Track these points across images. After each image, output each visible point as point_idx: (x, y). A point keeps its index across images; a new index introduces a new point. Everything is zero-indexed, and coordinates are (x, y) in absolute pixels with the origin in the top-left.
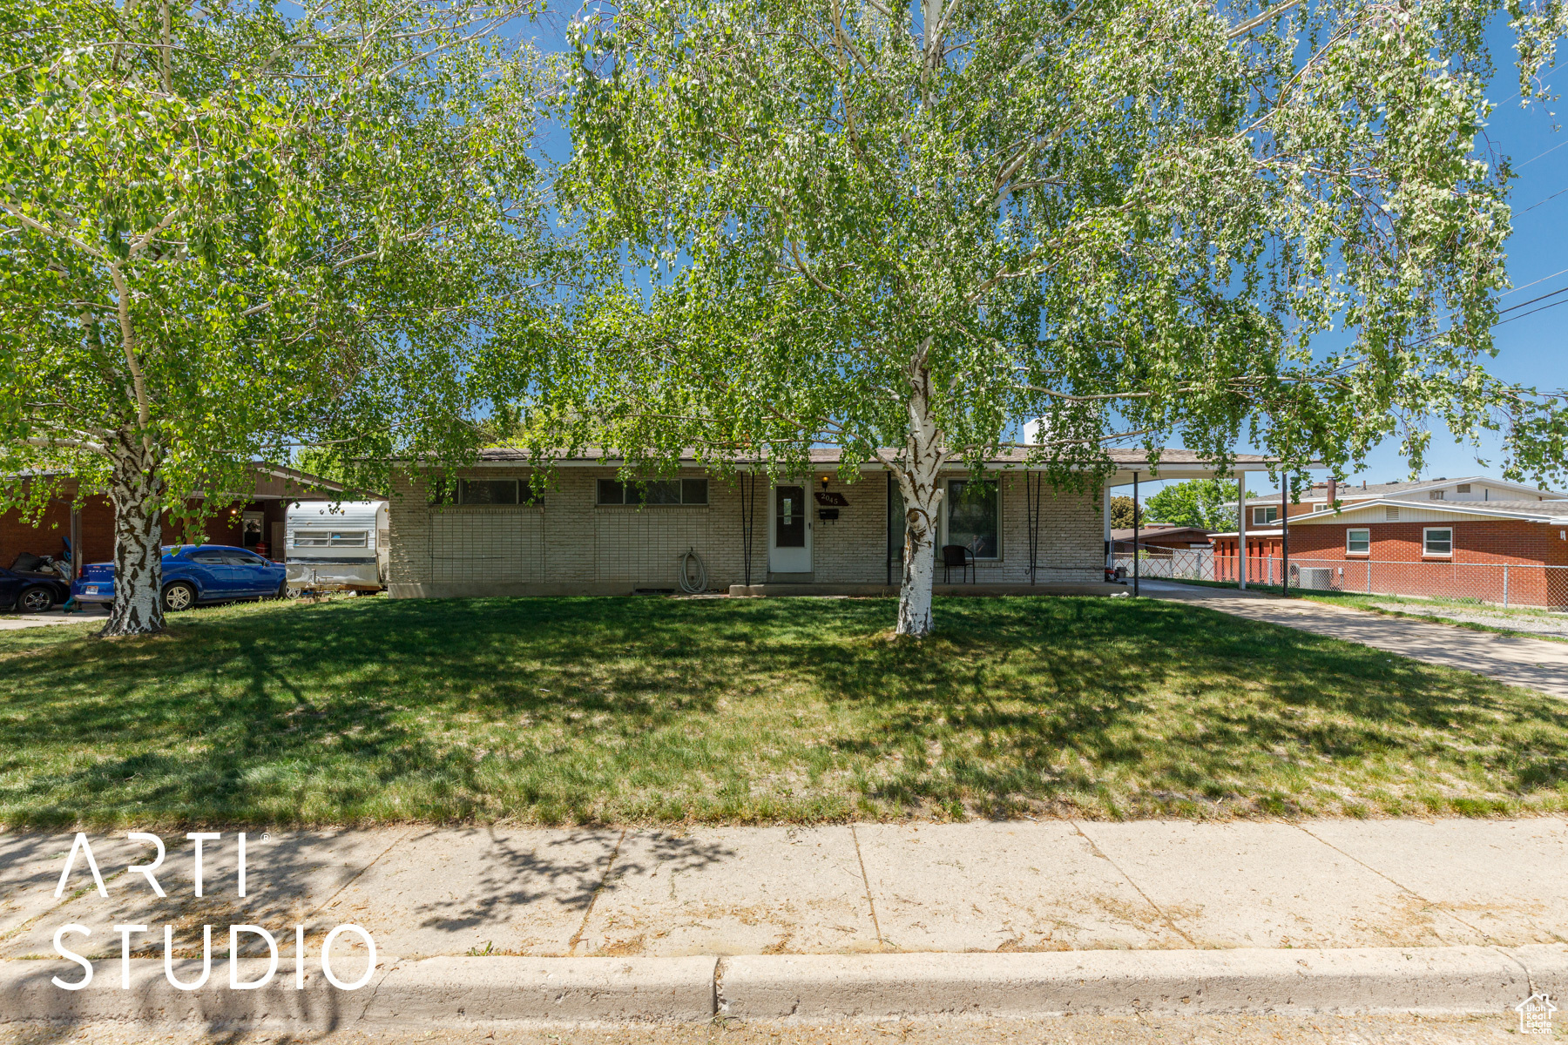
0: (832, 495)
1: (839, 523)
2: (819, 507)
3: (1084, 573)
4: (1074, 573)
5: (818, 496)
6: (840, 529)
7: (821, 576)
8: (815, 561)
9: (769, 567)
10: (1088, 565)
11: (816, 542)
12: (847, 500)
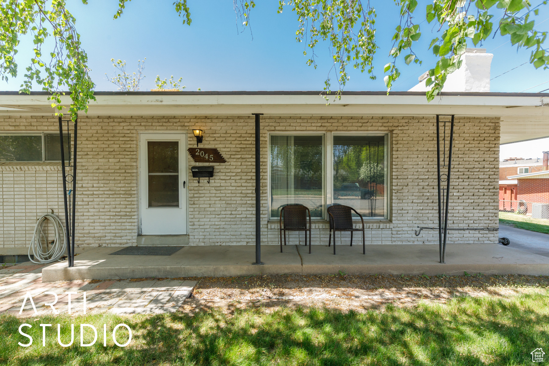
0: (206, 151)
1: (215, 182)
2: (194, 164)
3: (477, 234)
4: (466, 233)
5: (192, 151)
6: (217, 188)
7: (196, 240)
8: (190, 222)
9: (139, 229)
10: (481, 226)
11: (192, 202)
12: (224, 156)
